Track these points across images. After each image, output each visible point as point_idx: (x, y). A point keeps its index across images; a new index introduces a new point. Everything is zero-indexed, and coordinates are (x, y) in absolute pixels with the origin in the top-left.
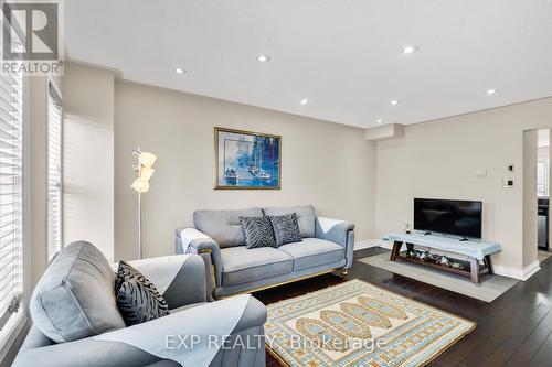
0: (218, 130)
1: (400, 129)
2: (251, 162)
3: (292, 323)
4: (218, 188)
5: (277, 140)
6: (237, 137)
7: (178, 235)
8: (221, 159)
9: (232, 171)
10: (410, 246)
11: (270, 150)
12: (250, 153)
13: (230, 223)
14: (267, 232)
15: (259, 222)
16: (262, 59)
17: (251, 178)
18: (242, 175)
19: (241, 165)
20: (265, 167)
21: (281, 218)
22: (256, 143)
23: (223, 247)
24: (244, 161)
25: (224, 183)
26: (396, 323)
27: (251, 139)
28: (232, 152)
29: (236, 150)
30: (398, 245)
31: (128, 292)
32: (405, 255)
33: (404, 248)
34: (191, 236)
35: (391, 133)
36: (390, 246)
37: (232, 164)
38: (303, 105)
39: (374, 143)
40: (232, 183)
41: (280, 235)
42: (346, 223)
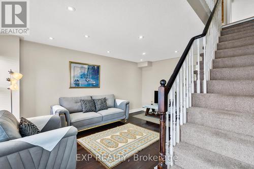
0: (71, 63)
1: (150, 63)
2: (86, 77)
3: (99, 141)
4: (71, 88)
5: (98, 67)
6: (80, 66)
7: (52, 108)
8: (72, 75)
9: (78, 80)
10: (153, 110)
11: (95, 71)
12: (86, 73)
13: (76, 103)
14: (92, 105)
15: (89, 101)
16: (87, 36)
17: (86, 83)
18: (82, 82)
19: (82, 78)
20: (93, 78)
21: (99, 100)
22: (89, 68)
23: (71, 113)
24: (83, 76)
25: (74, 86)
26: (138, 137)
27: (86, 67)
28: (77, 72)
29: (80, 71)
30: (148, 109)
31: (24, 127)
32: (151, 113)
33: (151, 111)
34: (57, 108)
35: (146, 65)
36: (145, 110)
37: (78, 77)
38: (108, 53)
39: (141, 68)
40: (77, 85)
41: (98, 107)
42: (125, 101)
